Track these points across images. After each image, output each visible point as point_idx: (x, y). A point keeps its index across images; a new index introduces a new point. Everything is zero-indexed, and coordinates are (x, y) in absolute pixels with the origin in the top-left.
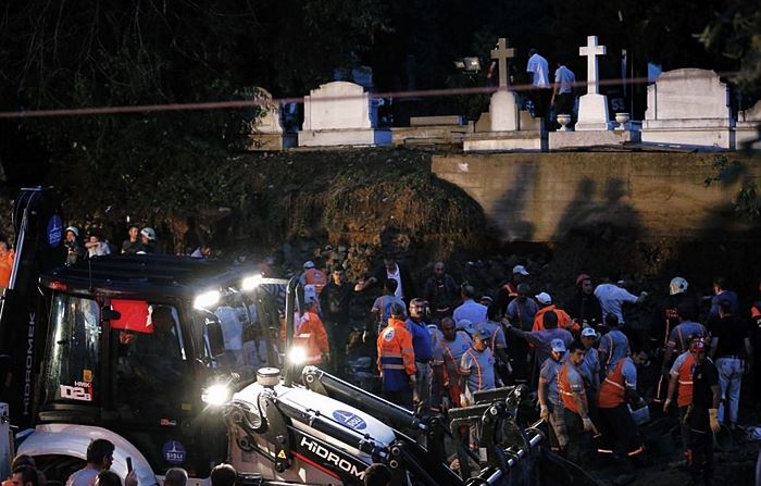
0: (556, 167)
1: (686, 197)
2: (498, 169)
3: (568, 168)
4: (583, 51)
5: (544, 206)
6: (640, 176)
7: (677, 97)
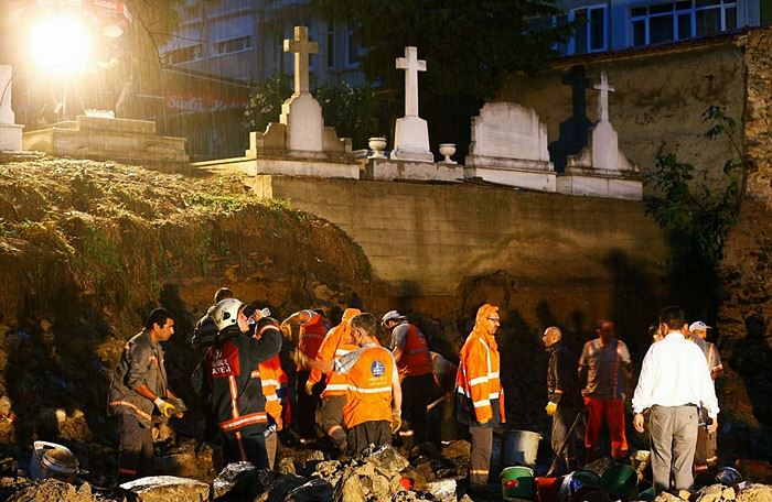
0: (437, 203)
1: (570, 243)
2: (366, 200)
3: (451, 205)
4: (400, 63)
5: (429, 249)
6: (527, 218)
7: (501, 133)
